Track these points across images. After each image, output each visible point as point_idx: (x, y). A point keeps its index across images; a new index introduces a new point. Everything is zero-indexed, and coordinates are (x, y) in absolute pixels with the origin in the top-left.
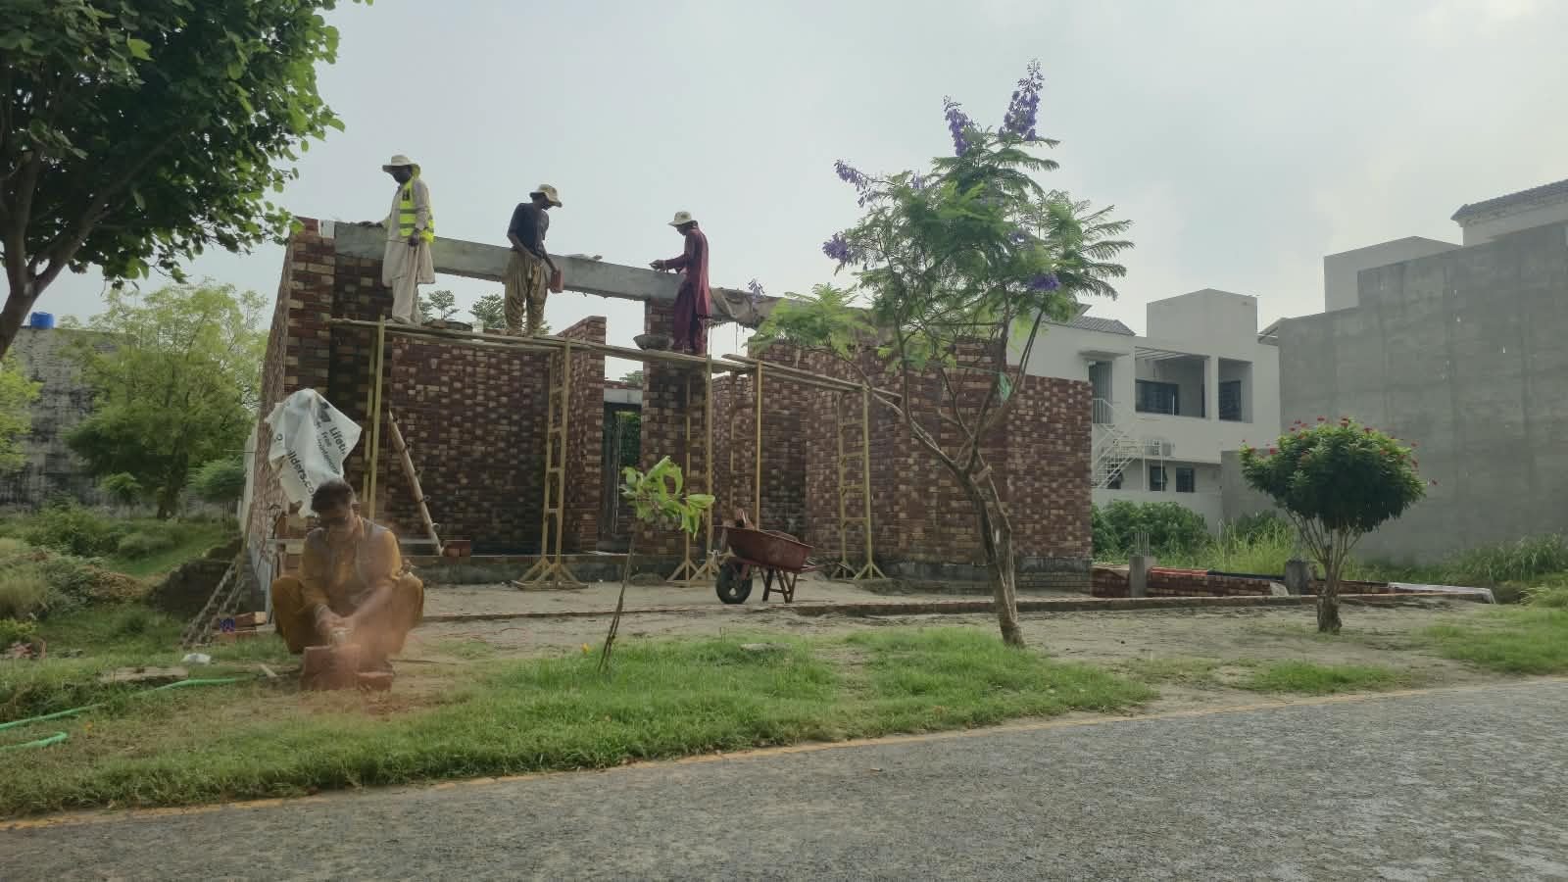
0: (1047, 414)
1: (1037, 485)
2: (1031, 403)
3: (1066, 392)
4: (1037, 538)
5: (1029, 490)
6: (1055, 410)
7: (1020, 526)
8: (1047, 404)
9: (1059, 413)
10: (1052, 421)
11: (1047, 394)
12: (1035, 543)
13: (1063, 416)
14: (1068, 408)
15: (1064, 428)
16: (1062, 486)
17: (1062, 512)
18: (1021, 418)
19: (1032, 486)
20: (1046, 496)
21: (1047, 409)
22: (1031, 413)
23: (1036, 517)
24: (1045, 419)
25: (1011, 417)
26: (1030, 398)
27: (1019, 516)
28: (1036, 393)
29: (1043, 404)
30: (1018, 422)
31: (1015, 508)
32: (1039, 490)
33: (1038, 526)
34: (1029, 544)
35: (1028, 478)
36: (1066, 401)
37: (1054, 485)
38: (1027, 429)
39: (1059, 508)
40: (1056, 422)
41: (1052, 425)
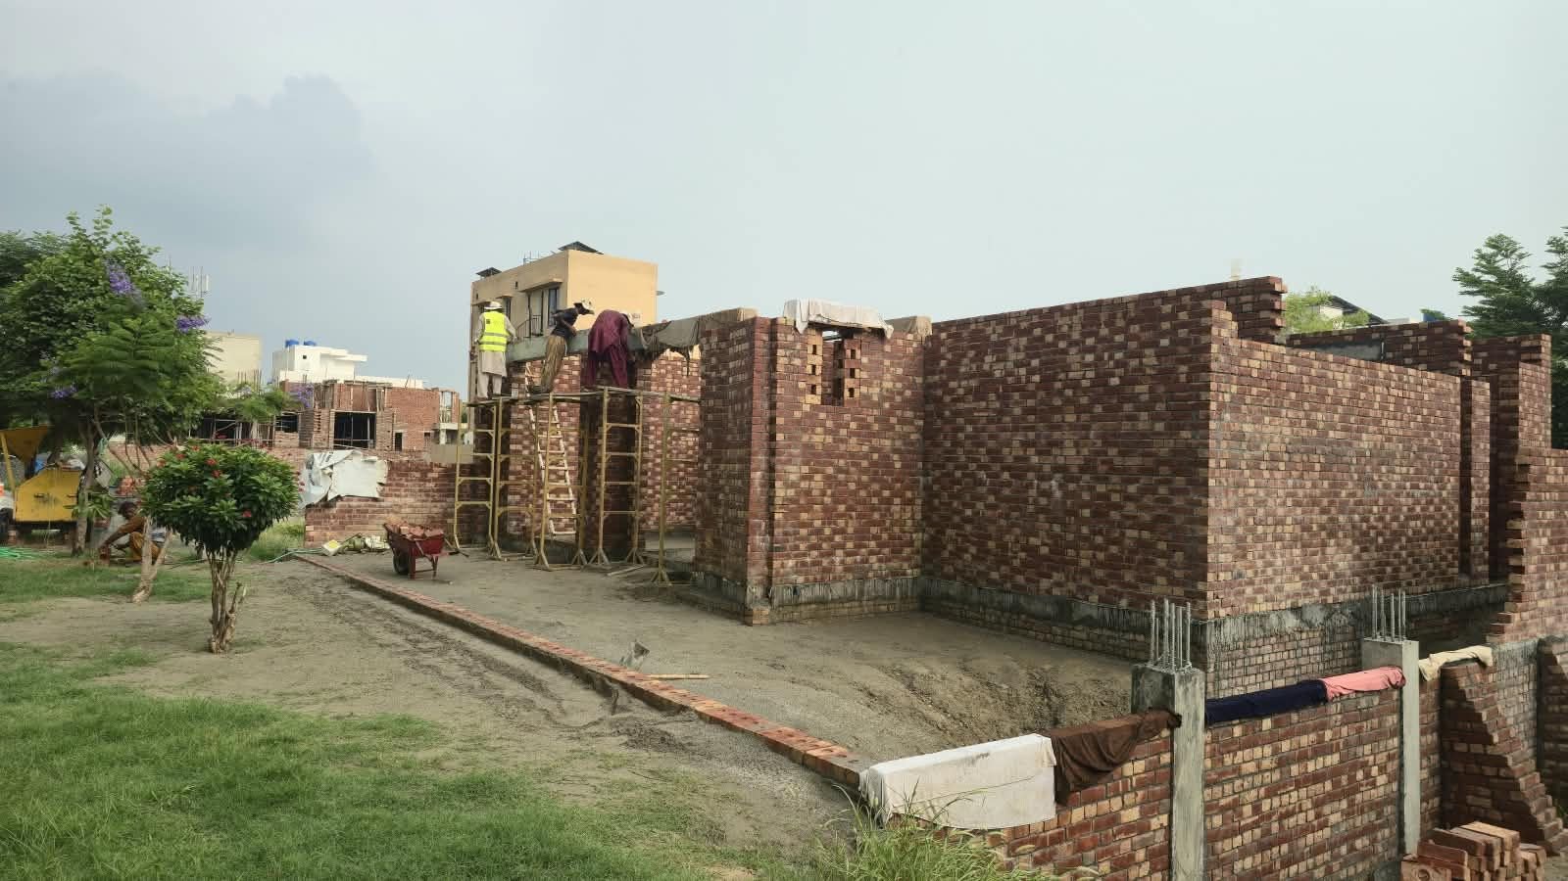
0: (1120, 371)
1: (1101, 488)
2: (1090, 358)
3: (1154, 328)
4: (1099, 573)
5: (1086, 496)
6: (1134, 363)
7: (1071, 552)
8: (1119, 355)
9: (1141, 368)
10: (1128, 381)
11: (1119, 338)
12: (1095, 581)
13: (1149, 371)
14: (1158, 356)
15: (1151, 391)
16: (1143, 491)
17: (1146, 534)
18: (1075, 385)
19: (1091, 489)
20: (1118, 507)
21: (1119, 363)
22: (1091, 374)
23: (1099, 540)
24: (1115, 381)
25: (1058, 385)
26: (1091, 350)
27: (1070, 537)
28: (1100, 340)
29: (1111, 357)
30: (1069, 392)
31: (1064, 525)
32: (1106, 497)
33: (1101, 556)
34: (1085, 582)
35: (1086, 477)
36: (1154, 344)
37: (1132, 489)
38: (1084, 400)
39: (1141, 527)
40: (1136, 382)
41: (1128, 389)
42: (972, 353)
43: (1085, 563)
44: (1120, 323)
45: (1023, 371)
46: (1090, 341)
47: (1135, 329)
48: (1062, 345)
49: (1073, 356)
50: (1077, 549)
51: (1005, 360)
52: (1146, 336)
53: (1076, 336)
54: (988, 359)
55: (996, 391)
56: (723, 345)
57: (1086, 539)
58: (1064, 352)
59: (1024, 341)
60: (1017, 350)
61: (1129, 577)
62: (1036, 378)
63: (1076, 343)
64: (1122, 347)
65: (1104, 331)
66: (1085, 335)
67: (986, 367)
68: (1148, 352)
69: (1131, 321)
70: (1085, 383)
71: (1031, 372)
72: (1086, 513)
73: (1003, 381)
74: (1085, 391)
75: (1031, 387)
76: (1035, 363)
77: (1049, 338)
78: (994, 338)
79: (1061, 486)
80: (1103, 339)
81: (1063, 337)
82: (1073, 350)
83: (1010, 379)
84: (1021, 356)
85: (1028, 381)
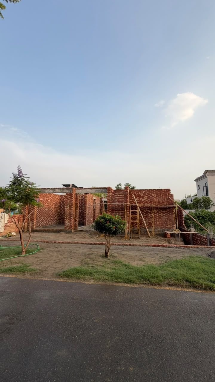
1: (160, 215)
2: (157, 199)
4: (160, 225)
5: (158, 216)
6: (164, 200)
8: (161, 199)
9: (165, 201)
11: (161, 197)
15: (166, 203)
17: (166, 220)
18: (155, 202)
20: (163, 217)
22: (158, 201)
23: (160, 221)
33: (160, 223)
34: (158, 226)
35: (158, 213)
37: (164, 215)
40: (164, 202)
41: (163, 203)
42: (138, 197)
43: (158, 224)
44: (161, 195)
45: (147, 200)
46: (157, 197)
47: (164, 196)
48: (153, 197)
49: (155, 199)
50: (157, 222)
51: (144, 199)
52: (165, 197)
53: (155, 196)
54: (141, 198)
55: (143, 202)
56: (114, 195)
57: (158, 221)
58: (154, 198)
59: (147, 196)
60: (146, 197)
61: (164, 225)
62: (149, 201)
63: (155, 197)
64: (162, 198)
65: (159, 196)
66: (156, 196)
67: (141, 199)
68: (166, 199)
69: (163, 195)
70: (157, 202)
71: (148, 200)
72: (158, 218)
73: (144, 201)
74: (157, 203)
75: (148, 202)
76: (149, 199)
77: (151, 196)
78: (142, 196)
79: (154, 215)
80: (159, 197)
81: (153, 196)
82: (155, 198)
83: (145, 201)
84: (147, 198)
85: (148, 201)
